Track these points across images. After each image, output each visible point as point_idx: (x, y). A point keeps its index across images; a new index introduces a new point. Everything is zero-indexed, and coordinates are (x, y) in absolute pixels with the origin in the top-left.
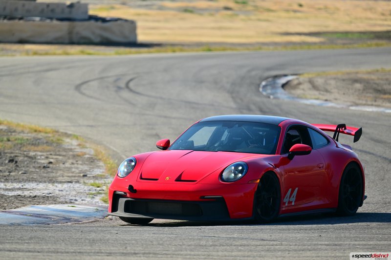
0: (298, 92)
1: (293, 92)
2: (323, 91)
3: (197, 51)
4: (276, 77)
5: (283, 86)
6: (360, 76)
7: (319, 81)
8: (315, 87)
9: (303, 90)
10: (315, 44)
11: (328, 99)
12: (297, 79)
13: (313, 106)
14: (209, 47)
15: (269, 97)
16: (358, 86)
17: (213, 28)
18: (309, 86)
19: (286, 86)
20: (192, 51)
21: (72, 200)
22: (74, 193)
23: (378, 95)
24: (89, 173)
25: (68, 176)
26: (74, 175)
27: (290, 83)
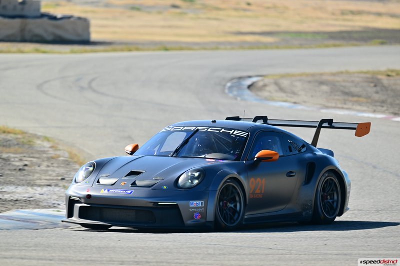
0: (265, 94)
1: (260, 93)
2: (290, 93)
3: (154, 50)
4: (240, 78)
5: (249, 87)
6: (325, 78)
7: (285, 83)
8: (281, 89)
9: (270, 92)
10: (271, 43)
11: (297, 101)
12: (262, 80)
13: (282, 108)
14: (165, 47)
15: (236, 99)
16: (325, 88)
17: (163, 27)
18: (275, 88)
19: (252, 87)
20: (148, 50)
21: (54, 204)
22: (55, 197)
23: (346, 97)
24: (66, 176)
25: (46, 180)
26: (51, 178)
27: (254, 84)
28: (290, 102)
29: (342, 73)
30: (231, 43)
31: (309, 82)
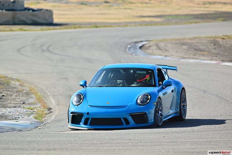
0: (150, 51)
1: (146, 51)
2: (164, 51)
3: (89, 28)
4: (136, 42)
5: (140, 48)
6: (185, 41)
7: (162, 45)
8: (159, 48)
9: (152, 50)
10: (159, 22)
11: (167, 55)
12: (149, 43)
13: (158, 59)
14: (96, 25)
15: (132, 55)
16: (185, 47)
17: (98, 14)
18: (156, 48)
19: (142, 48)
20: (86, 27)
21: (16, 117)
22: (18, 113)
23: (196, 52)
24: (26, 101)
25: (14, 104)
26: (17, 103)
27: (144, 46)
28: (163, 56)
29: (196, 38)
30: (135, 22)
31: (176, 44)
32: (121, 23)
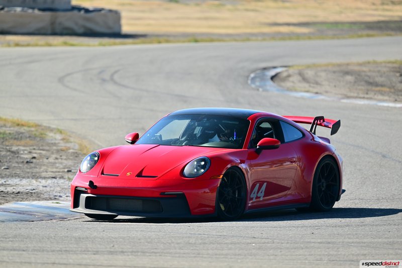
0: (288, 84)
1: (283, 84)
2: (313, 84)
3: (184, 42)
4: (265, 69)
5: (273, 78)
6: (351, 68)
7: (310, 73)
8: (305, 79)
9: (293, 82)
10: (304, 34)
11: (319, 91)
12: (286, 71)
13: (303, 98)
14: (195, 38)
15: (258, 90)
16: (349, 78)
17: (200, 19)
18: (299, 78)
19: (275, 79)
20: (178, 41)
21: (56, 196)
22: (58, 189)
23: (370, 87)
24: (73, 168)
25: (52, 172)
26: (58, 170)
27: (279, 75)
28: (312, 92)
29: (369, 63)
30: (264, 34)
31: (334, 72)
32: (238, 35)
